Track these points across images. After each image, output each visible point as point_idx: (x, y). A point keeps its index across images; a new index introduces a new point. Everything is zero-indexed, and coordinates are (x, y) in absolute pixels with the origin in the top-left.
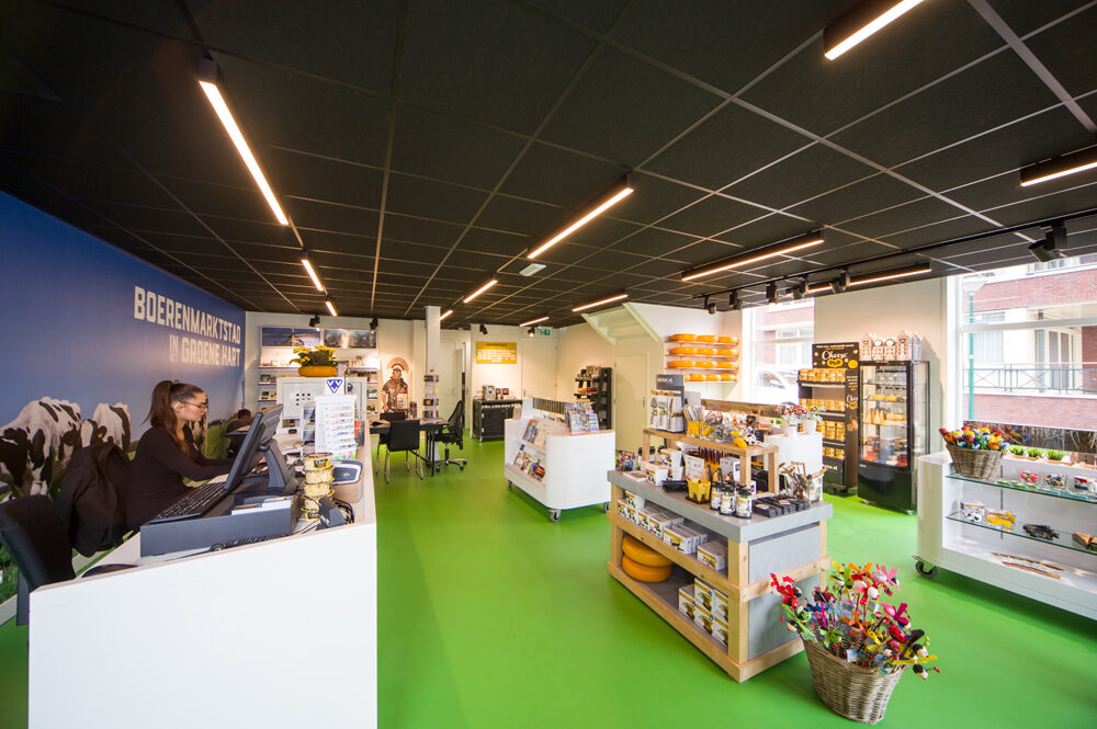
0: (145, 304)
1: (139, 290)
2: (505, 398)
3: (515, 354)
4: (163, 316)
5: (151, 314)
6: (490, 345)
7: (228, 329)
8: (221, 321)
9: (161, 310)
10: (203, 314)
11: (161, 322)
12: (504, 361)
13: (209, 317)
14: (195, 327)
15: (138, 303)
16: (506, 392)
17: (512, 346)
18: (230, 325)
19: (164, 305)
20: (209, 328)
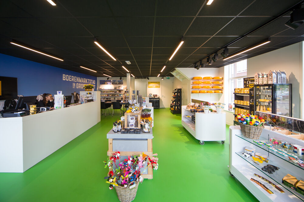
0: (66, 77)
1: (64, 75)
2: (156, 97)
3: (160, 85)
4: (71, 79)
5: (67, 79)
6: (152, 82)
7: (91, 81)
8: (89, 80)
9: (70, 78)
10: (83, 79)
11: (70, 80)
12: (156, 87)
13: (85, 79)
14: (80, 81)
15: (63, 77)
16: (156, 95)
17: (159, 83)
18: (92, 80)
19: (71, 77)
20: (85, 81)
